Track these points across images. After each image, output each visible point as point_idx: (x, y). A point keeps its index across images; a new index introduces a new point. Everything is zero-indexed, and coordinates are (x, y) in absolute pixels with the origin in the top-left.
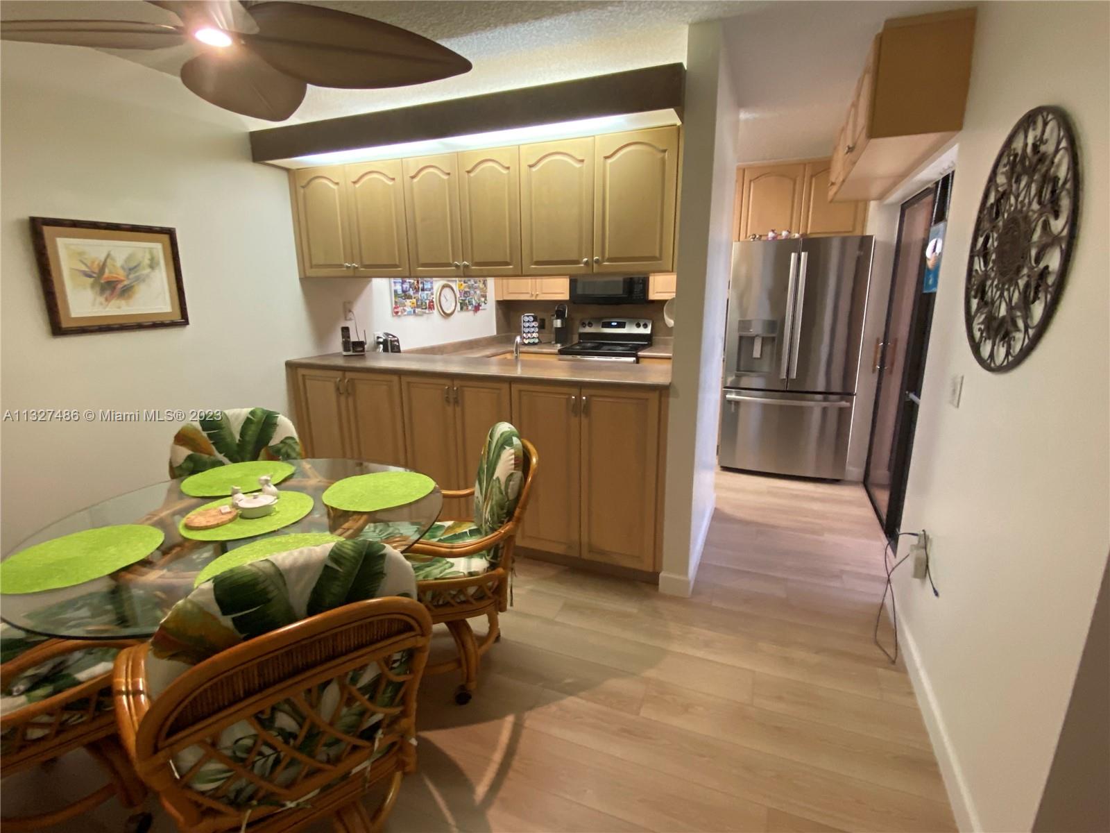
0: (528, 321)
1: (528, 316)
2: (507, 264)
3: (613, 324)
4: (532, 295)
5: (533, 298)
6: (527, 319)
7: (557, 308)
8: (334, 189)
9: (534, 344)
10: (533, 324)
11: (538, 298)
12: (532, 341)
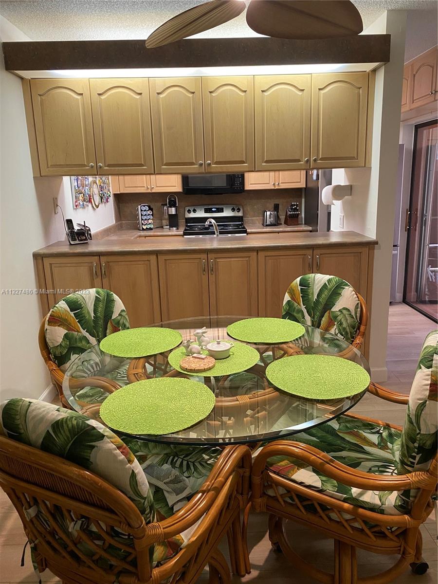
0: (145, 210)
1: (144, 206)
2: (243, 162)
3: (213, 209)
4: (148, 188)
5: (149, 191)
6: (143, 208)
7: (169, 199)
8: (78, 99)
9: (151, 229)
10: (149, 212)
11: (153, 191)
12: (149, 226)
